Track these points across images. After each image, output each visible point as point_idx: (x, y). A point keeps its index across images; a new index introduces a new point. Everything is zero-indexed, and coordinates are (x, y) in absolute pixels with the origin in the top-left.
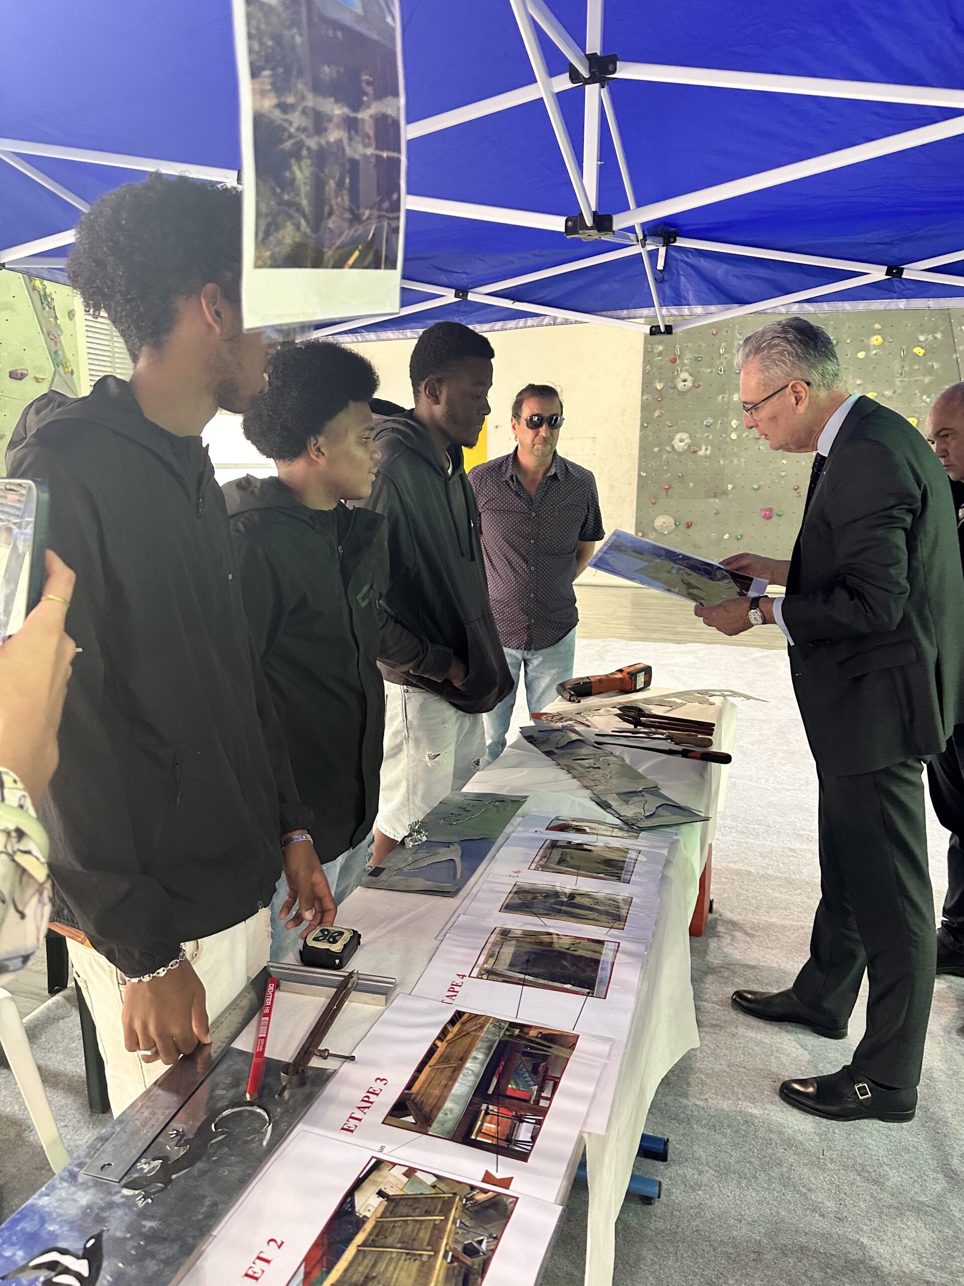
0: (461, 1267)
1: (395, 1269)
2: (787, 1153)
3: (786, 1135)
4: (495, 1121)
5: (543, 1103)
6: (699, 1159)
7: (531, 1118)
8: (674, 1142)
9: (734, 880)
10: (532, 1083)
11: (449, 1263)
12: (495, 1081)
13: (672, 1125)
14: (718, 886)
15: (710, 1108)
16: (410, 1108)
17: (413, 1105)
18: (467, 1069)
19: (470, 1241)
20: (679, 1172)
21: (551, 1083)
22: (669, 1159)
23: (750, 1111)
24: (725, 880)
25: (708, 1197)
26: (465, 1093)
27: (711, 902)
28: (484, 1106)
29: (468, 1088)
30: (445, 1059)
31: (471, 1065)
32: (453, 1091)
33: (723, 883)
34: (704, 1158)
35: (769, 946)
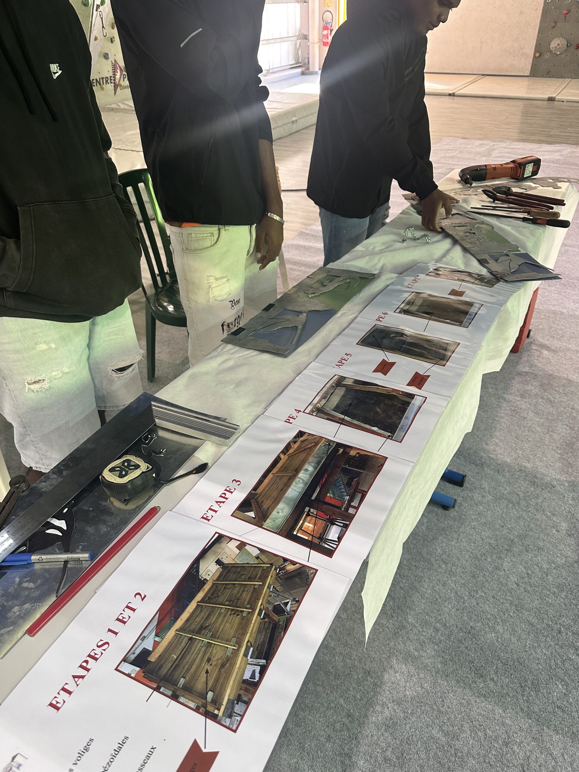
0: (270, 623)
1: (222, 621)
2: (543, 492)
3: (546, 481)
4: (313, 521)
5: (351, 511)
6: (483, 489)
7: (340, 522)
8: (470, 477)
9: (550, 317)
10: (345, 494)
11: (262, 619)
12: (318, 489)
13: (470, 467)
14: (537, 320)
15: (498, 460)
16: (253, 506)
17: (256, 503)
18: (299, 478)
19: (279, 603)
20: (469, 495)
21: (360, 495)
22: (464, 486)
23: (524, 464)
24: (544, 317)
25: (485, 510)
26: (295, 497)
27: (530, 331)
28: (307, 509)
29: (297, 493)
30: (284, 469)
31: (302, 475)
32: (286, 495)
33: (541, 319)
34: (487, 489)
35: (563, 362)
